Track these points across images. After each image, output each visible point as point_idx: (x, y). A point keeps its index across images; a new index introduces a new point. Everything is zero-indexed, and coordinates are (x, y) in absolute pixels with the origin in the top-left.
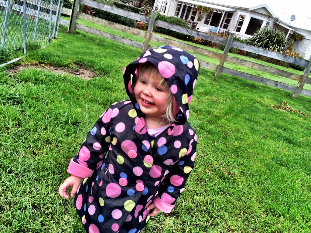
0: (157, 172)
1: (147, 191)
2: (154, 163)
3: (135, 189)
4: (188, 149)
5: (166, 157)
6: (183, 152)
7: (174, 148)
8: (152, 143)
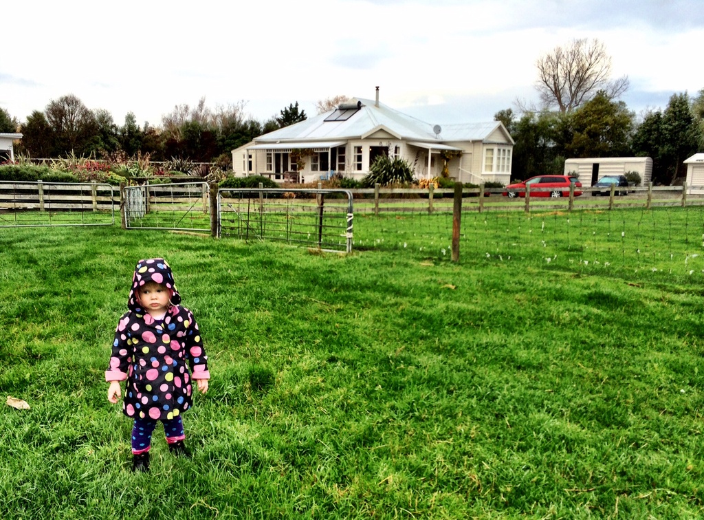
0: (175, 345)
1: (175, 363)
2: (171, 339)
3: (166, 365)
4: (188, 320)
5: (176, 330)
6: (187, 324)
7: (179, 322)
8: (163, 325)
